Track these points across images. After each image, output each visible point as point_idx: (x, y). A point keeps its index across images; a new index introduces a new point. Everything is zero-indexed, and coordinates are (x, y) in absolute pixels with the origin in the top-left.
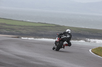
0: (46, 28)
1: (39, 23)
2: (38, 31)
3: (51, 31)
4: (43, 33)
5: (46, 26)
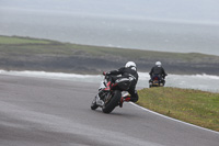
0: (29, 48)
1: (14, 37)
2: (14, 55)
3: (40, 55)
4: (23, 59)
5: (30, 44)
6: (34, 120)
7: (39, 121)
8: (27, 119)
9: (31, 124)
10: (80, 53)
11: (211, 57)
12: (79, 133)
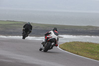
6: (17, 58)
7: (19, 59)
8: (14, 58)
9: (15, 60)
10: (37, 27)
11: (96, 27)
12: (37, 63)
